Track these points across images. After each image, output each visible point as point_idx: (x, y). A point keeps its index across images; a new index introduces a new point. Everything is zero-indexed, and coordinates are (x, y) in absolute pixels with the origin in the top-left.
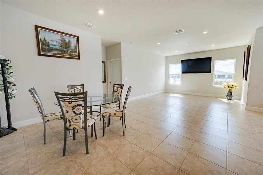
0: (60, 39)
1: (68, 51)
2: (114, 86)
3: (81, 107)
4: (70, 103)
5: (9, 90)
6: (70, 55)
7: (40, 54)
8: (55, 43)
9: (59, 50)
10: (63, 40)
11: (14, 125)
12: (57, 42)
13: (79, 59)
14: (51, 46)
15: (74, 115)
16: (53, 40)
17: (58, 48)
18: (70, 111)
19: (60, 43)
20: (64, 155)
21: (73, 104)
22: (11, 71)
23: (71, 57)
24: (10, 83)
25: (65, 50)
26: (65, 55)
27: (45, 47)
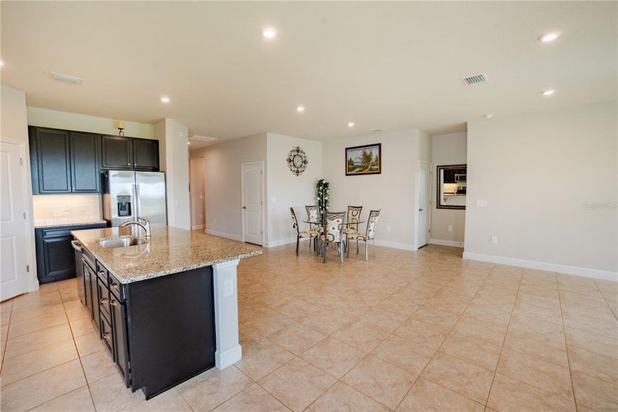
0: (362, 153)
1: (368, 165)
6: (371, 169)
7: (347, 175)
8: (358, 160)
9: (360, 166)
10: (365, 155)
12: (359, 158)
13: (380, 173)
14: (355, 164)
16: (356, 156)
17: (360, 164)
19: (361, 159)
23: (372, 172)
25: (366, 165)
26: (365, 171)
27: (351, 166)
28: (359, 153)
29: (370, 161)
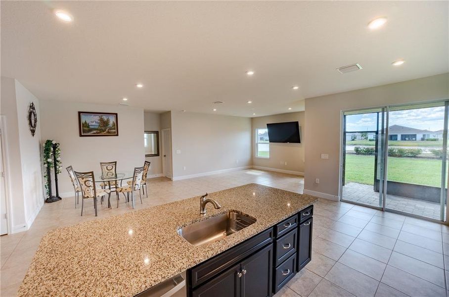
0: (99, 119)
1: (106, 129)
2: (145, 164)
3: (90, 182)
4: (83, 178)
5: (57, 167)
6: (108, 132)
7: (81, 136)
8: (94, 124)
9: (97, 129)
10: (101, 120)
11: (60, 195)
12: (96, 122)
13: (117, 135)
14: (90, 127)
15: (86, 187)
16: (93, 121)
17: (97, 127)
18: (84, 184)
19: (98, 123)
20: (82, 215)
21: (84, 180)
22: (59, 152)
23: (109, 134)
24: (58, 161)
25: (103, 128)
26: (103, 133)
27: (86, 129)
28: (96, 118)
29: (107, 126)
